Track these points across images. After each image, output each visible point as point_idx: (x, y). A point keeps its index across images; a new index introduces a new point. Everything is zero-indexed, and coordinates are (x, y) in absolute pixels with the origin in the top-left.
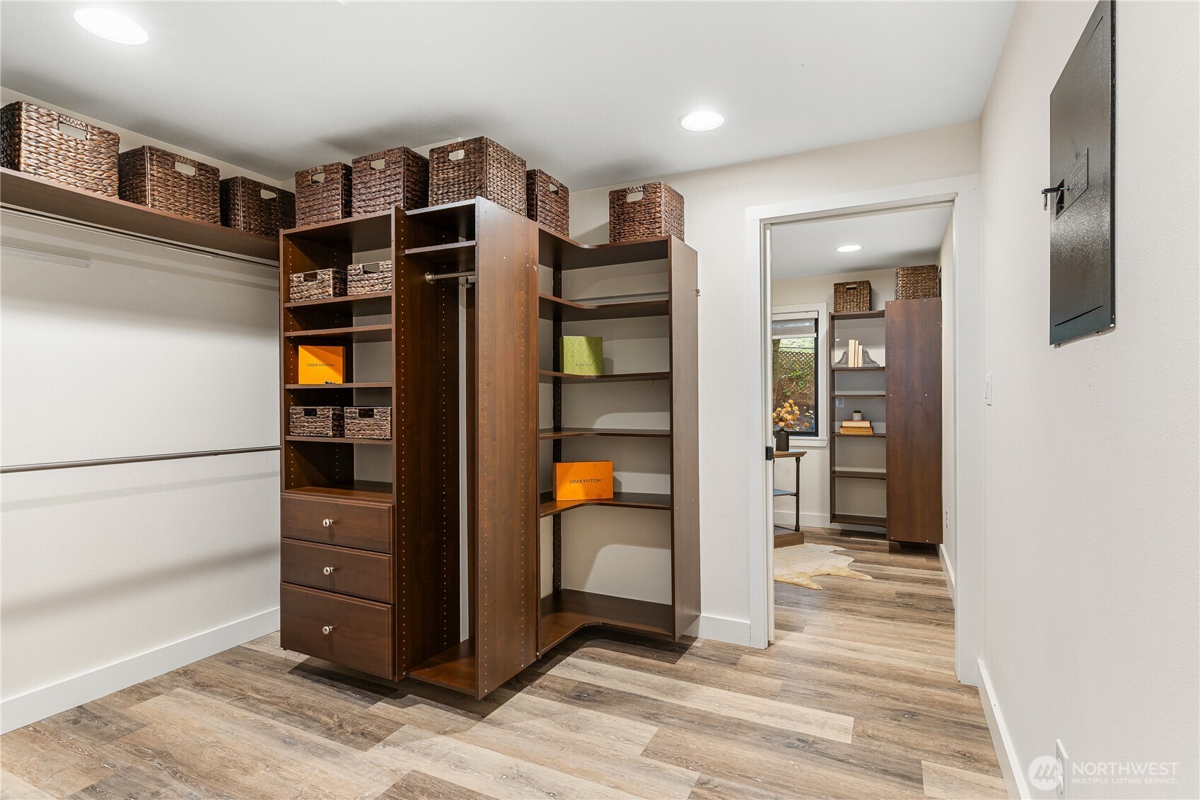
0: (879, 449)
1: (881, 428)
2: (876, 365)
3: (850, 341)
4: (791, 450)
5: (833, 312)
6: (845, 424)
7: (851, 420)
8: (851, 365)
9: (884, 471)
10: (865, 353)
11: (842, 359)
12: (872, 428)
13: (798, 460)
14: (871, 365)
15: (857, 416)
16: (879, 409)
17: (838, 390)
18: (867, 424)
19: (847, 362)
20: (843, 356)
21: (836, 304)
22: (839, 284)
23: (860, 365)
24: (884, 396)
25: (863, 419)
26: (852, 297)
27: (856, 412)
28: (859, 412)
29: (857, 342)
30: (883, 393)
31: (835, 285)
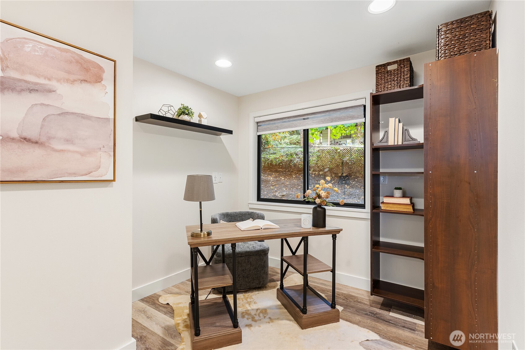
0: (418, 224)
1: (420, 204)
2: (416, 142)
3: (390, 119)
4: (328, 228)
5: (374, 92)
6: (386, 200)
7: (392, 196)
8: (391, 143)
9: (422, 245)
10: (405, 132)
11: (383, 138)
12: (412, 204)
13: (334, 237)
14: (412, 142)
15: (398, 193)
16: (419, 186)
17: (382, 168)
18: (407, 201)
19: (387, 141)
20: (384, 135)
21: (377, 85)
22: (381, 66)
23: (400, 143)
24: (422, 173)
25: (404, 196)
26: (393, 77)
27: (396, 189)
28: (400, 189)
29: (397, 120)
30: (422, 170)
31: (377, 67)
